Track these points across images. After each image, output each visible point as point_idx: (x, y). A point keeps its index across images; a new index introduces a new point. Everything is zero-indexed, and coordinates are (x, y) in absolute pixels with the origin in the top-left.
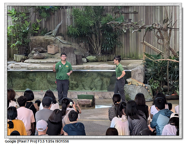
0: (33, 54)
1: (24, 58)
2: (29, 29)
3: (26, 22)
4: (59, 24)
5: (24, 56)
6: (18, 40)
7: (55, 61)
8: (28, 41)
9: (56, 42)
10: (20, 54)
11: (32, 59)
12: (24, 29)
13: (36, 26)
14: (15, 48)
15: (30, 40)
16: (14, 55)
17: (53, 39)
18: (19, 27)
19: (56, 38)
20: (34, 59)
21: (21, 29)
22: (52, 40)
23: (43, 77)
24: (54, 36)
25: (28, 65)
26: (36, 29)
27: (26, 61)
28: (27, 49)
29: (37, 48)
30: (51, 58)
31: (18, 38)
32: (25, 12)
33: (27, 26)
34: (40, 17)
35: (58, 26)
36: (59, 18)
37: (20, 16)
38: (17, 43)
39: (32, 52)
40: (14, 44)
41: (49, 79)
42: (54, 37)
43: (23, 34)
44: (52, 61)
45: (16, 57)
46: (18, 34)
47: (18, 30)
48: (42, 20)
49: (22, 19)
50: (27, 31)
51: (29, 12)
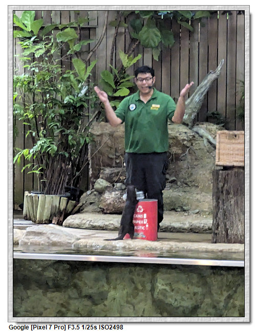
0: (101, 192)
1: (65, 209)
2: (88, 91)
3: (78, 64)
4: (211, 77)
5: (64, 200)
6: (45, 136)
7: (187, 226)
8: (82, 142)
9: (195, 147)
10: (48, 189)
11: (94, 212)
12: (70, 91)
13: (116, 83)
14: (29, 165)
15: (92, 135)
16: (27, 193)
17: (183, 136)
18: (49, 85)
19: (195, 129)
20: (103, 212)
21: (57, 91)
22: (181, 137)
23: (136, 288)
24: (188, 122)
25: (78, 236)
26: (115, 91)
27: (70, 220)
28: (78, 170)
29: (116, 170)
30: (174, 209)
31: (44, 125)
32: (75, 25)
33: (79, 81)
34: (134, 46)
35: (206, 83)
36: (212, 52)
37: (55, 39)
38: (36, 147)
39: (97, 186)
40: (25, 152)
41: (161, 297)
42: (187, 125)
43: (63, 112)
44: (177, 225)
45: (34, 203)
46: (44, 112)
47: (44, 94)
48: (140, 56)
49: (63, 53)
50: (81, 100)
51: (93, 24)
